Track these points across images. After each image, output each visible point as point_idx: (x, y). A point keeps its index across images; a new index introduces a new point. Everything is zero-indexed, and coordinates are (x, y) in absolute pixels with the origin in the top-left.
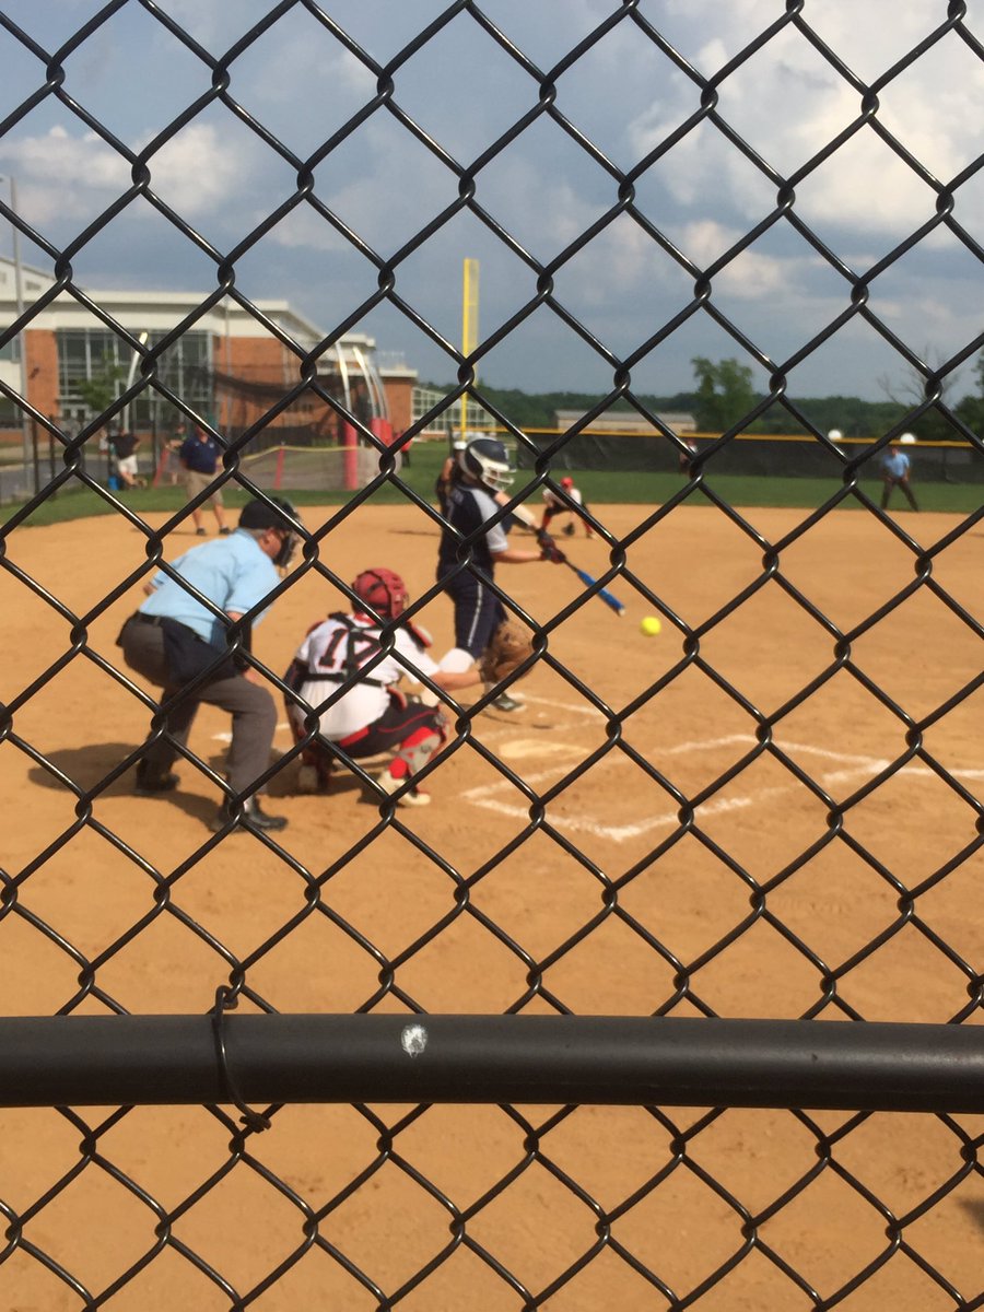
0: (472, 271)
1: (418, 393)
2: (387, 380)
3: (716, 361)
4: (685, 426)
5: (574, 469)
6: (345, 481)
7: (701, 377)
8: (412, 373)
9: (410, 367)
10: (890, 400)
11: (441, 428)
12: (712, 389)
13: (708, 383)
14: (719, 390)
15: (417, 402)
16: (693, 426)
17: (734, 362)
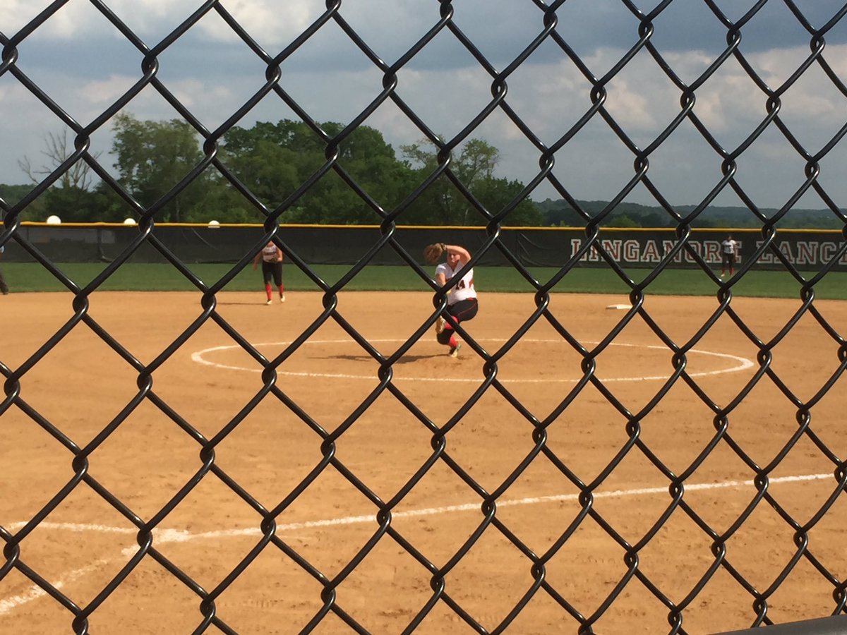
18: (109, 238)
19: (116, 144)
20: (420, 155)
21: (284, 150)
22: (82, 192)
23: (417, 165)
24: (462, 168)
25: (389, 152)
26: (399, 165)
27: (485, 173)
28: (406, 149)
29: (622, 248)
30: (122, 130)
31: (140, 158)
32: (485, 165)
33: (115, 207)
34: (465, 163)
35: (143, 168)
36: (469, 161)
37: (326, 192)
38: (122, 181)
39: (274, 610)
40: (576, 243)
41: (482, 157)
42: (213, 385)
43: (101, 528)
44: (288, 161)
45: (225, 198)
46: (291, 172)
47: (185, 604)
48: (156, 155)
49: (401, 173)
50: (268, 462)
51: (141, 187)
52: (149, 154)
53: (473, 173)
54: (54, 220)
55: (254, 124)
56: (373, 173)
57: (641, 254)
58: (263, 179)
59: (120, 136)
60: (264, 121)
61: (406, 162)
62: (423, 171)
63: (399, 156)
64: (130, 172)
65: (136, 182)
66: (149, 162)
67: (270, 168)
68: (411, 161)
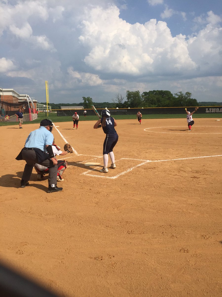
0: (47, 83)
1: (37, 104)
2: (34, 102)
3: (86, 97)
4: (82, 108)
5: (67, 116)
6: (30, 120)
7: (84, 100)
8: (36, 101)
9: (35, 100)
10: (113, 102)
11: (42, 110)
12: (86, 102)
13: (85, 101)
14: (87, 102)
15: (37, 106)
16: (83, 108)
17: (89, 97)
18: (126, 111)
19: (127, 96)
20: (177, 95)
21: (154, 95)
22: (121, 104)
23: (177, 97)
24: (185, 97)
25: (172, 95)
26: (174, 97)
27: (189, 98)
28: (175, 94)
29: (216, 110)
30: (128, 93)
31: (130, 98)
32: (189, 96)
33: (127, 106)
34: (185, 96)
35: (131, 99)
36: (186, 96)
37: (161, 102)
38: (128, 102)
39: (170, 176)
40: (210, 109)
41: (189, 95)
42: (149, 135)
43: (136, 160)
44: (155, 97)
45: (144, 104)
46: (155, 99)
47: (154, 174)
48: (133, 97)
49: (174, 98)
50: (162, 148)
51: (131, 102)
52: (132, 97)
53: (187, 98)
54: (117, 108)
55: (149, 91)
56: (169, 98)
57: (219, 111)
58: (150, 100)
59: (127, 94)
60: (150, 91)
61: (175, 96)
62: (178, 98)
63: (174, 95)
64: (129, 100)
65: (130, 102)
66: (132, 98)
67: (152, 98)
68: (176, 96)
